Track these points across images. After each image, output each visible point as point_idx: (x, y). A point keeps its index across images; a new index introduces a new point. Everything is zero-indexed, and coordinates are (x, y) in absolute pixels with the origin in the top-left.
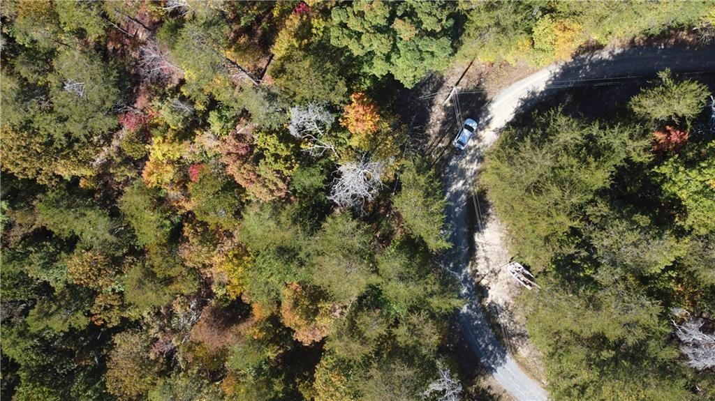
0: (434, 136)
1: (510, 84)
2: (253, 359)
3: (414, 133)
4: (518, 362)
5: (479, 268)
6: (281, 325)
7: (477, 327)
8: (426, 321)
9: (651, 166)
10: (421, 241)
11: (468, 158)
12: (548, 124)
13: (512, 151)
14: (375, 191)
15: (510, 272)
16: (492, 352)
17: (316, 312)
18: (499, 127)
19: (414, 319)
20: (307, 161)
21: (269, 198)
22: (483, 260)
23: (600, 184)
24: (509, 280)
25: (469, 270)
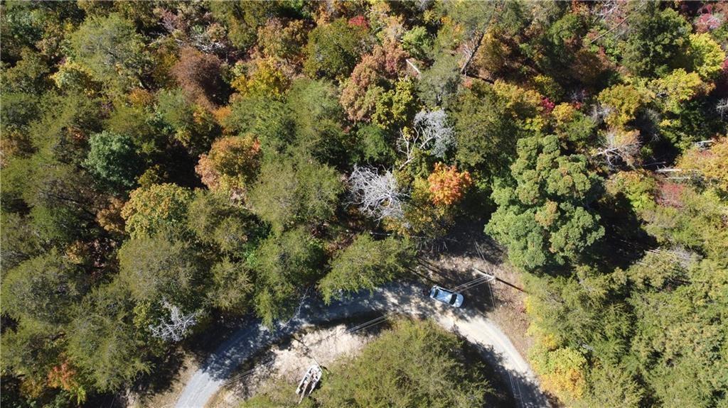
0: (438, 264)
1: (506, 333)
2: (171, 117)
3: (438, 243)
4: (218, 393)
5: (309, 335)
6: (213, 139)
7: (247, 344)
8: (242, 291)
10: (326, 271)
11: (422, 304)
12: (472, 380)
13: (438, 349)
14: (371, 213)
15: (311, 369)
16: (224, 364)
17: (232, 173)
18: (460, 330)
19: (243, 278)
20: (390, 136)
21: (344, 103)
22: (318, 338)
24: (302, 369)
25: (305, 325)
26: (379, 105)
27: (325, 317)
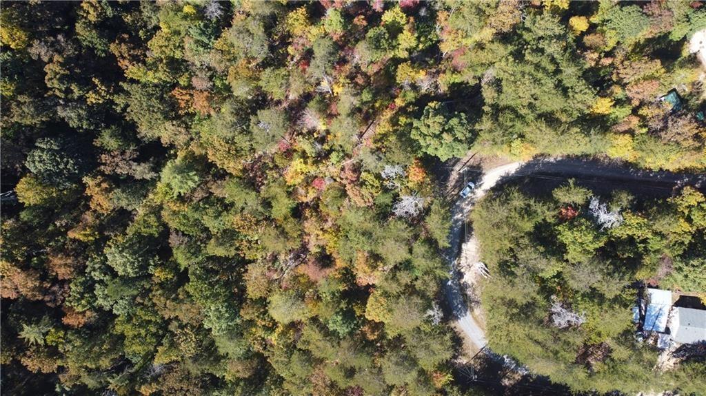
0: (450, 188)
1: (496, 167)
2: (331, 289)
3: (441, 185)
4: (473, 317)
5: (461, 262)
6: (351, 273)
7: (454, 294)
8: (432, 280)
9: (555, 225)
10: (436, 242)
11: (466, 202)
12: (509, 195)
13: (489, 204)
14: (418, 212)
15: (478, 266)
16: (460, 308)
17: (375, 267)
18: (486, 189)
19: (426, 278)
20: (386, 190)
21: (363, 205)
22: (464, 258)
23: (528, 229)
24: (476, 271)
25: (456, 262)
26: (371, 191)
27: (455, 251)
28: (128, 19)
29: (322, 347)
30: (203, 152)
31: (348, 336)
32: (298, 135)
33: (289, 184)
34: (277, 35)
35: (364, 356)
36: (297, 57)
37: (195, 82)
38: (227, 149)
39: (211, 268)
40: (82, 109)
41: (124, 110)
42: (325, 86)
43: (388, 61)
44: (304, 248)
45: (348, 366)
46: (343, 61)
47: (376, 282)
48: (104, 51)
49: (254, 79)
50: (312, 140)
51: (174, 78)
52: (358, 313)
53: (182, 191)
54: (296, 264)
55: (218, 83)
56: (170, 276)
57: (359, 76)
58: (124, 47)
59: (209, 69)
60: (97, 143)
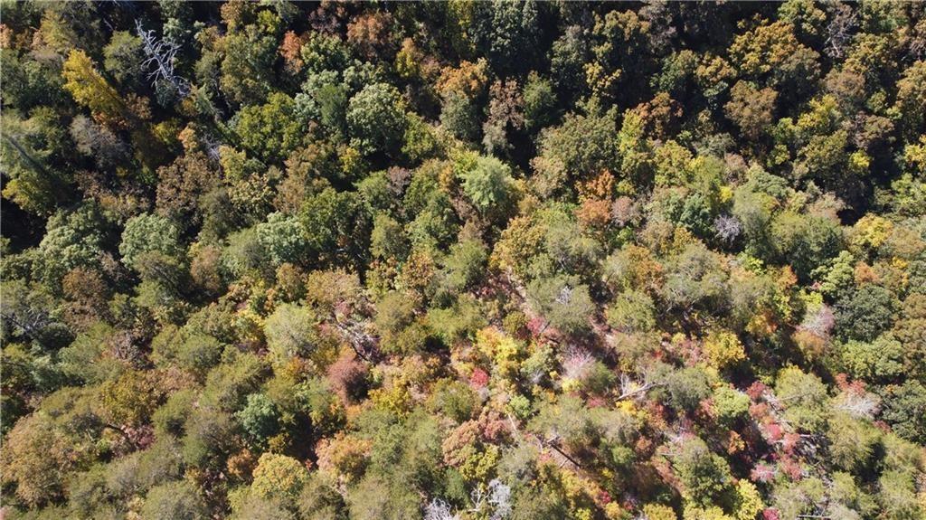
6: (337, 429)
17: (343, 470)
20: (469, 486)
21: (445, 449)
26: (468, 462)
28: (703, 117)
29: (223, 383)
30: (523, 212)
31: (235, 424)
32: (552, 346)
33: (477, 334)
34: (699, 317)
35: (201, 452)
36: (670, 348)
37: (623, 202)
38: (528, 243)
39: (356, 224)
40: (578, 57)
41: (580, 111)
42: (630, 388)
43: (676, 490)
44: (379, 358)
45: (187, 425)
46: (670, 416)
47: (321, 472)
48: (657, 85)
49: (632, 283)
50: (546, 368)
51: (627, 174)
52: (273, 441)
53: (467, 184)
54: (358, 346)
55: (623, 234)
56: (346, 168)
57: (649, 443)
58: (664, 110)
59: (643, 222)
60: (533, 76)
